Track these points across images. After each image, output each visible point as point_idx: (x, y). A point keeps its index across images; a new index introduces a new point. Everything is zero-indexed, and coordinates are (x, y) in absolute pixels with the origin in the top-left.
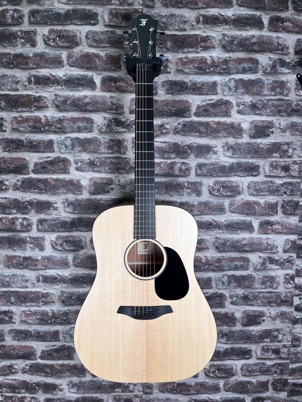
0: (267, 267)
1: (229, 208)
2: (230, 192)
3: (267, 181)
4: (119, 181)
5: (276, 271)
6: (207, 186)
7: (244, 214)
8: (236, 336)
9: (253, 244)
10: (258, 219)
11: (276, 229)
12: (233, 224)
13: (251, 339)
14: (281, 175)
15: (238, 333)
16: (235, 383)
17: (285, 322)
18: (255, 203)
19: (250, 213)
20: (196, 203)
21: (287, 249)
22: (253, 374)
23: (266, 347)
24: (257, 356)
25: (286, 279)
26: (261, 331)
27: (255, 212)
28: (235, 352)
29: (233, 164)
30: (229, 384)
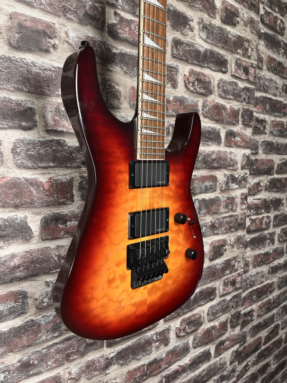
0: (230, 187)
1: (203, 110)
2: (204, 88)
3: (233, 82)
4: (66, 33)
5: (236, 191)
6: (183, 75)
7: (214, 120)
8: (205, 275)
9: (220, 159)
10: (224, 128)
11: (238, 141)
12: (205, 132)
13: (215, 274)
14: (243, 78)
15: (206, 271)
16: (203, 334)
17: (240, 248)
18: (223, 108)
19: (219, 120)
20: (171, 99)
21: (243, 165)
22: (216, 317)
23: (227, 280)
24: (220, 292)
25: (242, 199)
26: (223, 263)
27: (223, 118)
28: (202, 295)
29: (206, 51)
30: (198, 337)
